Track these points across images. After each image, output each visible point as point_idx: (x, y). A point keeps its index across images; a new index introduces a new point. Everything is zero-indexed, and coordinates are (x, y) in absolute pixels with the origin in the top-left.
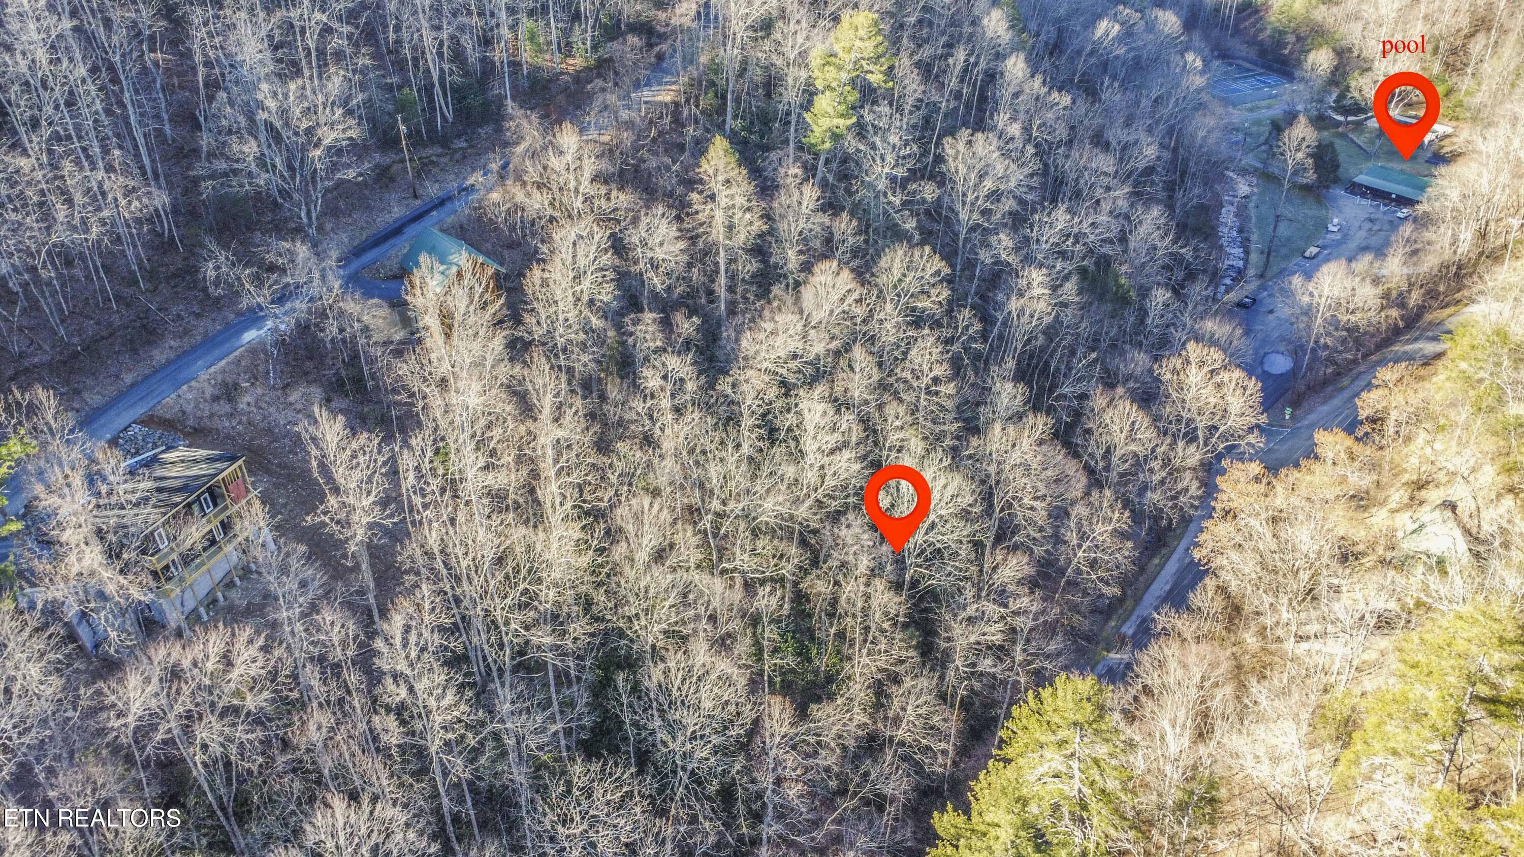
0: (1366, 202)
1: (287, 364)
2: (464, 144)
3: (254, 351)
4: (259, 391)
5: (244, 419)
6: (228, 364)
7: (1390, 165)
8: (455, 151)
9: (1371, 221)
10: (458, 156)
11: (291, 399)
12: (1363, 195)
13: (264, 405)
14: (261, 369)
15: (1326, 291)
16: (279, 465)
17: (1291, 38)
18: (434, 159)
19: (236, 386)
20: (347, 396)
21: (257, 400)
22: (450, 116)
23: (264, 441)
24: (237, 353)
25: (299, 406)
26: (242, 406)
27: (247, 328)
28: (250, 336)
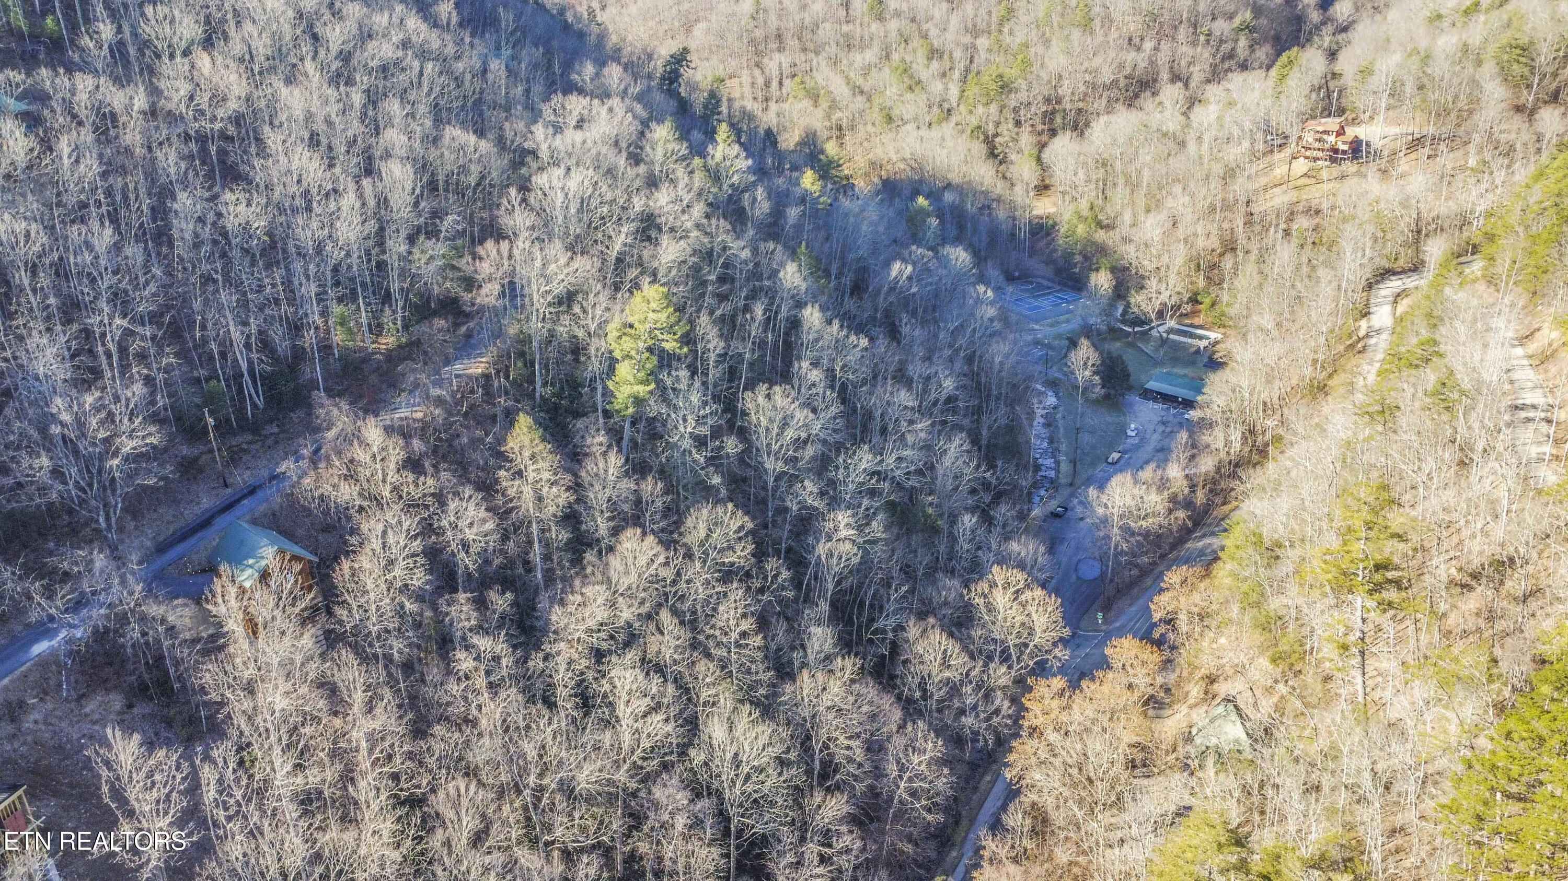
0: (1158, 406)
1: (83, 673)
2: (276, 430)
3: (44, 663)
4: (50, 706)
5: (29, 738)
6: (12, 681)
7: (1175, 370)
8: (266, 437)
9: (1164, 423)
10: (270, 442)
11: (87, 710)
12: (1155, 400)
13: (54, 721)
14: (52, 682)
15: (1118, 501)
16: (70, 785)
17: (1078, 258)
18: (245, 446)
19: (21, 704)
20: (151, 699)
21: (46, 717)
22: (260, 403)
23: (54, 760)
24: (23, 668)
25: (97, 716)
26: (28, 725)
27: (36, 640)
28: (40, 648)
